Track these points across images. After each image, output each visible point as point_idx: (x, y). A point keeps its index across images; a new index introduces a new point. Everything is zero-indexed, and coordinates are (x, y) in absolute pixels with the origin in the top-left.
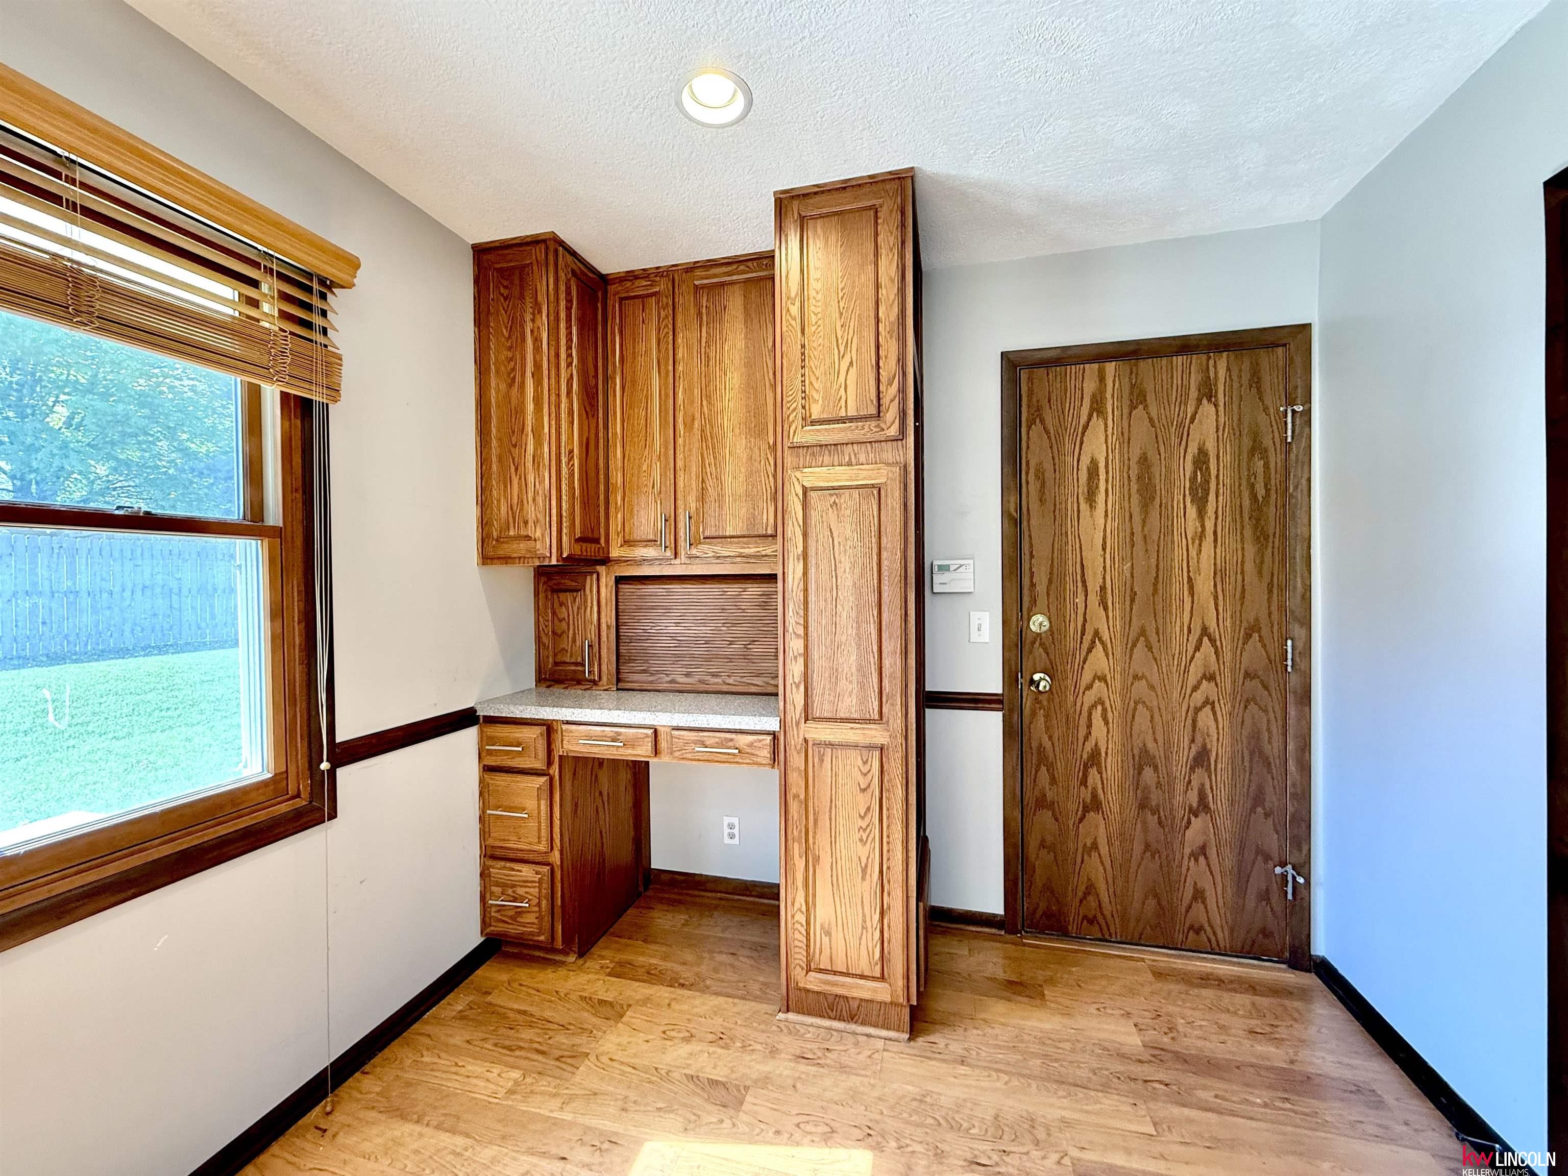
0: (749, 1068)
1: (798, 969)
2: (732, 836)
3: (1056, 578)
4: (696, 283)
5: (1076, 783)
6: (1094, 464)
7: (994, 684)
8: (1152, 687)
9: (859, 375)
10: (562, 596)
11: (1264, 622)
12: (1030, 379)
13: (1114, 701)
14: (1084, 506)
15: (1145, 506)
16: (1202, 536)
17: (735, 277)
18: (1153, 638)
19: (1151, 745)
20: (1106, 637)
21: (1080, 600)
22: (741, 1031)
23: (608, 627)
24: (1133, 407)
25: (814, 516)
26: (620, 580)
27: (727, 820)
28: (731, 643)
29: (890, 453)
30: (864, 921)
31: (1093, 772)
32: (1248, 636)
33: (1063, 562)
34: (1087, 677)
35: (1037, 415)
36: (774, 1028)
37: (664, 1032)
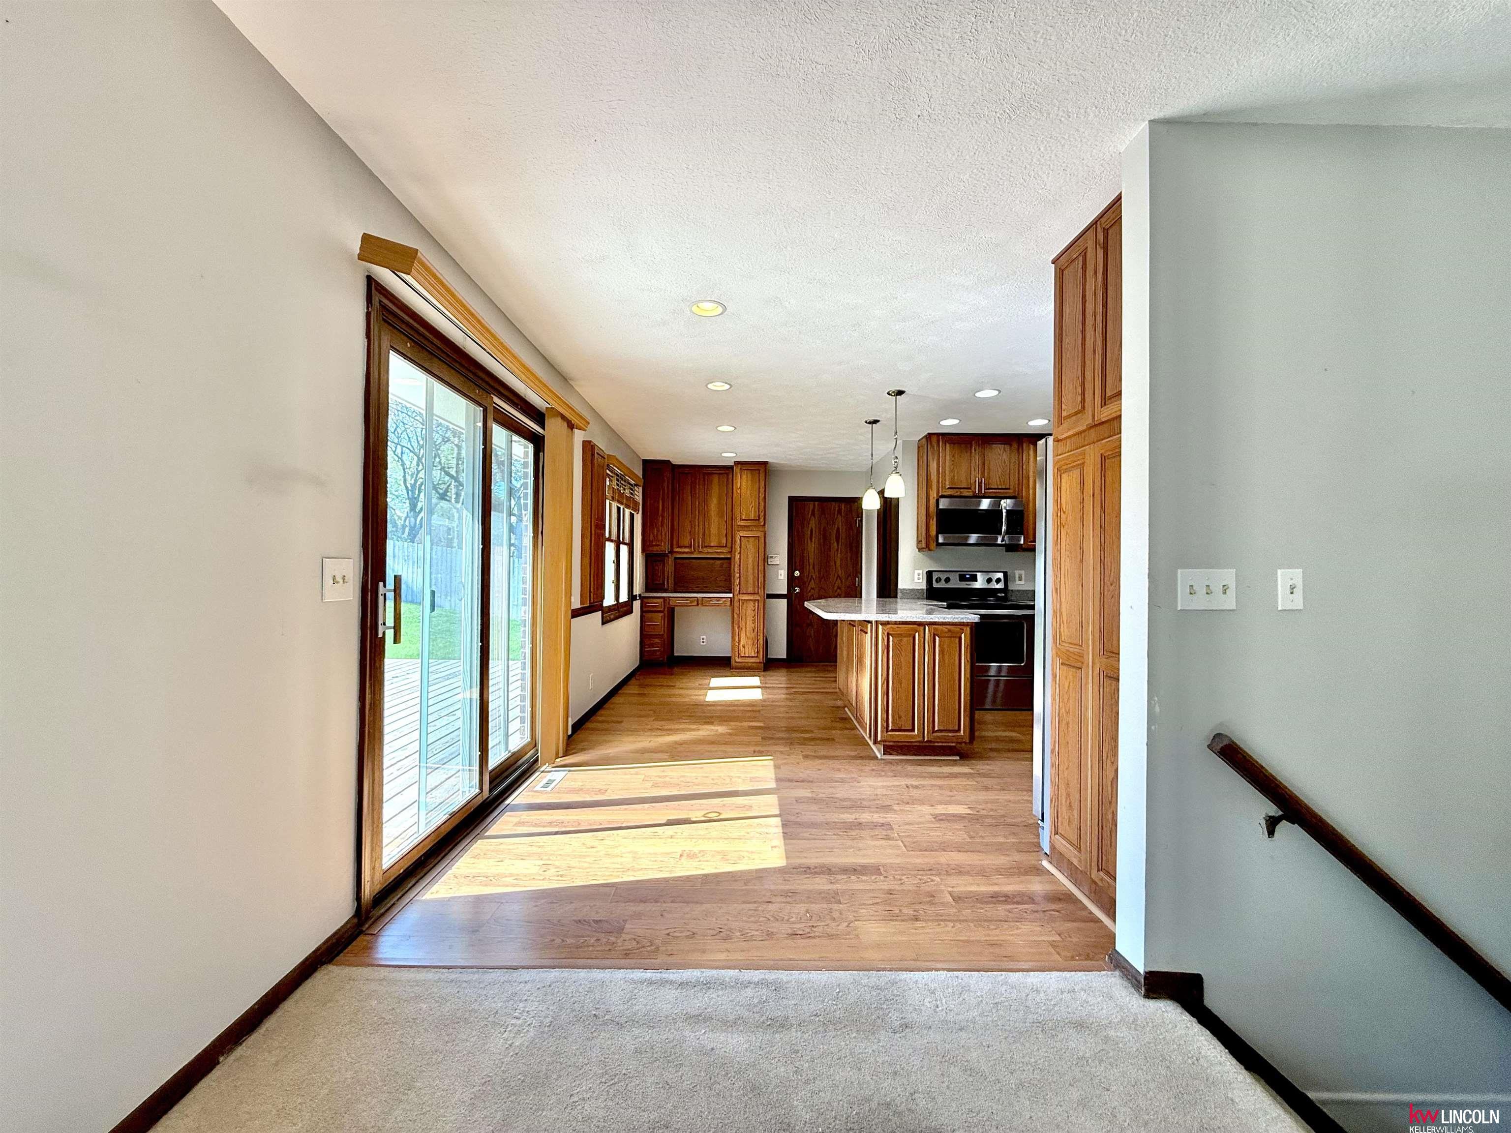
1: (736, 657)
2: (703, 642)
3: (802, 561)
4: (704, 471)
6: (812, 529)
7: (784, 591)
9: (755, 509)
10: (658, 563)
11: (852, 574)
12: (796, 505)
14: (809, 541)
15: (824, 542)
16: (838, 550)
17: (715, 471)
18: (826, 578)
20: (814, 578)
21: (808, 567)
23: (671, 573)
24: (822, 515)
25: (743, 543)
26: (675, 558)
28: (711, 577)
29: (761, 529)
30: (753, 643)
32: (848, 577)
33: (804, 555)
34: (809, 588)
35: (797, 515)
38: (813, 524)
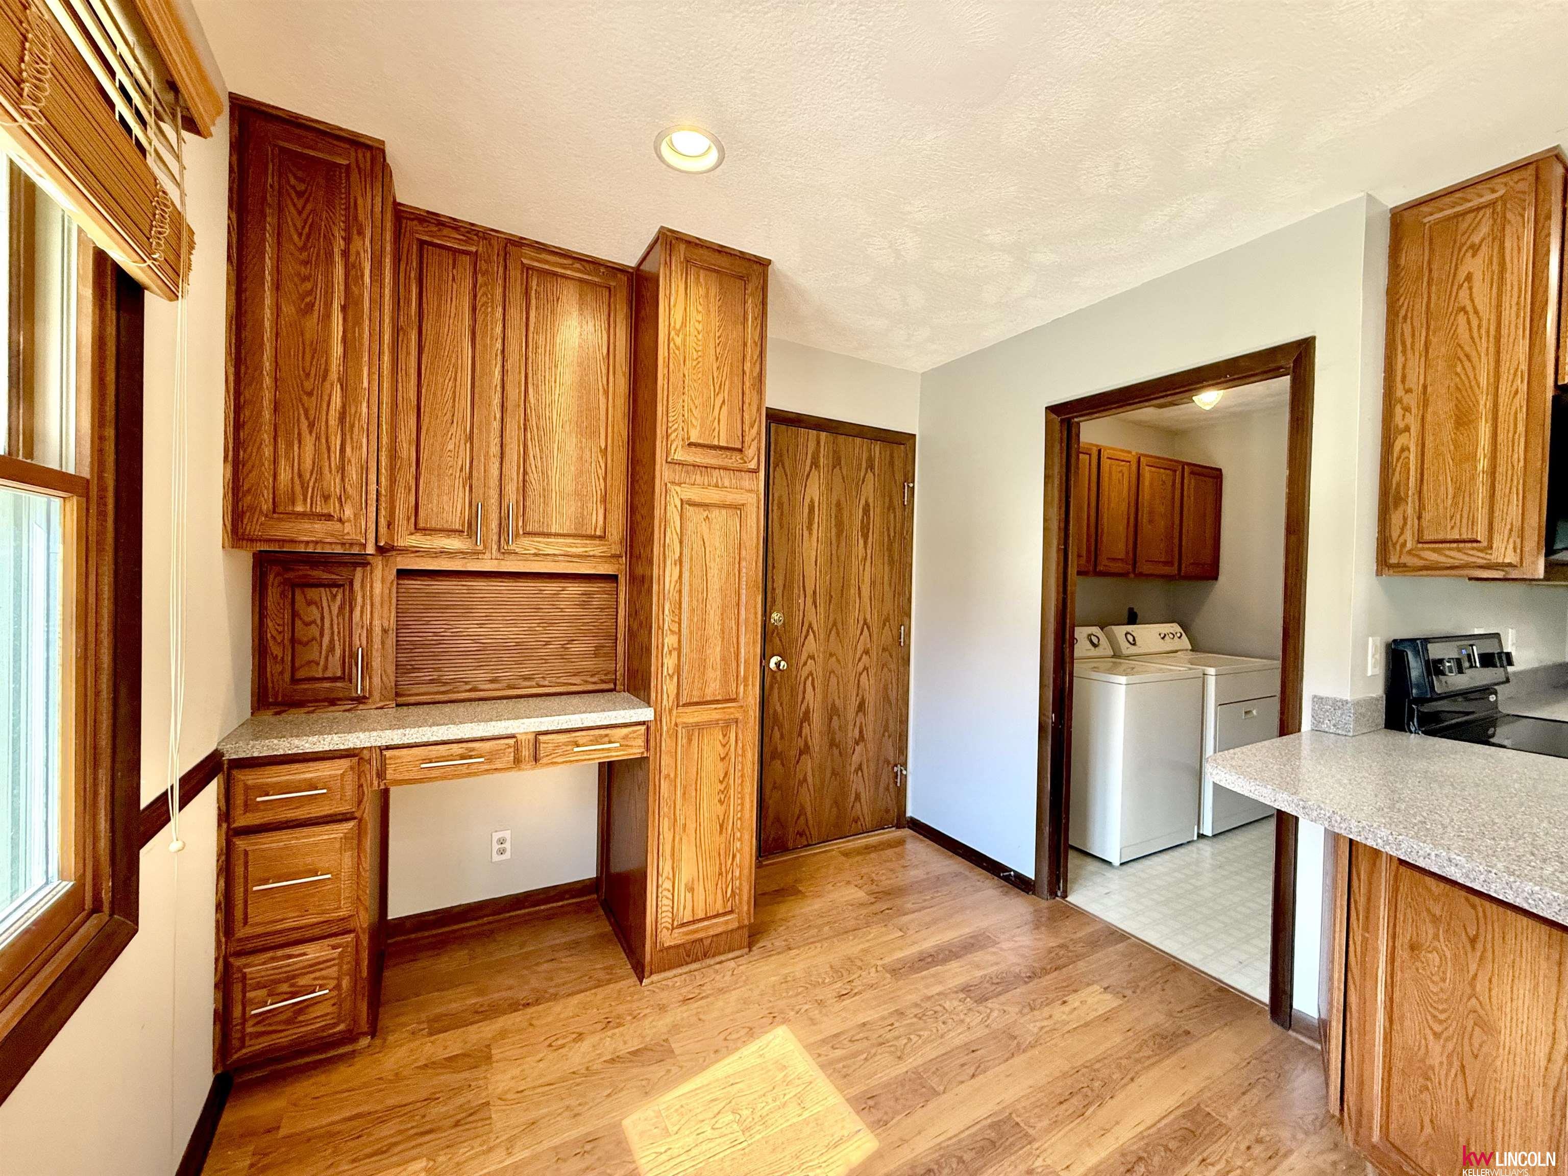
0: (655, 1027)
1: (665, 930)
2: (502, 852)
3: (788, 586)
4: (525, 261)
5: (795, 735)
6: (812, 501)
8: (838, 661)
9: (730, 413)
10: (312, 593)
11: (891, 617)
12: (776, 432)
13: (819, 673)
14: (806, 533)
15: (839, 535)
16: (865, 559)
17: (569, 272)
18: (840, 626)
19: (837, 702)
20: (815, 628)
21: (801, 601)
22: (622, 1009)
23: (385, 631)
24: (834, 467)
25: (690, 526)
26: (403, 574)
27: (496, 836)
28: (548, 643)
29: (746, 481)
30: (720, 869)
31: (805, 724)
32: (884, 624)
33: (793, 572)
34: (804, 657)
35: (780, 462)
36: (647, 993)
37: (550, 1045)
38: (814, 490)
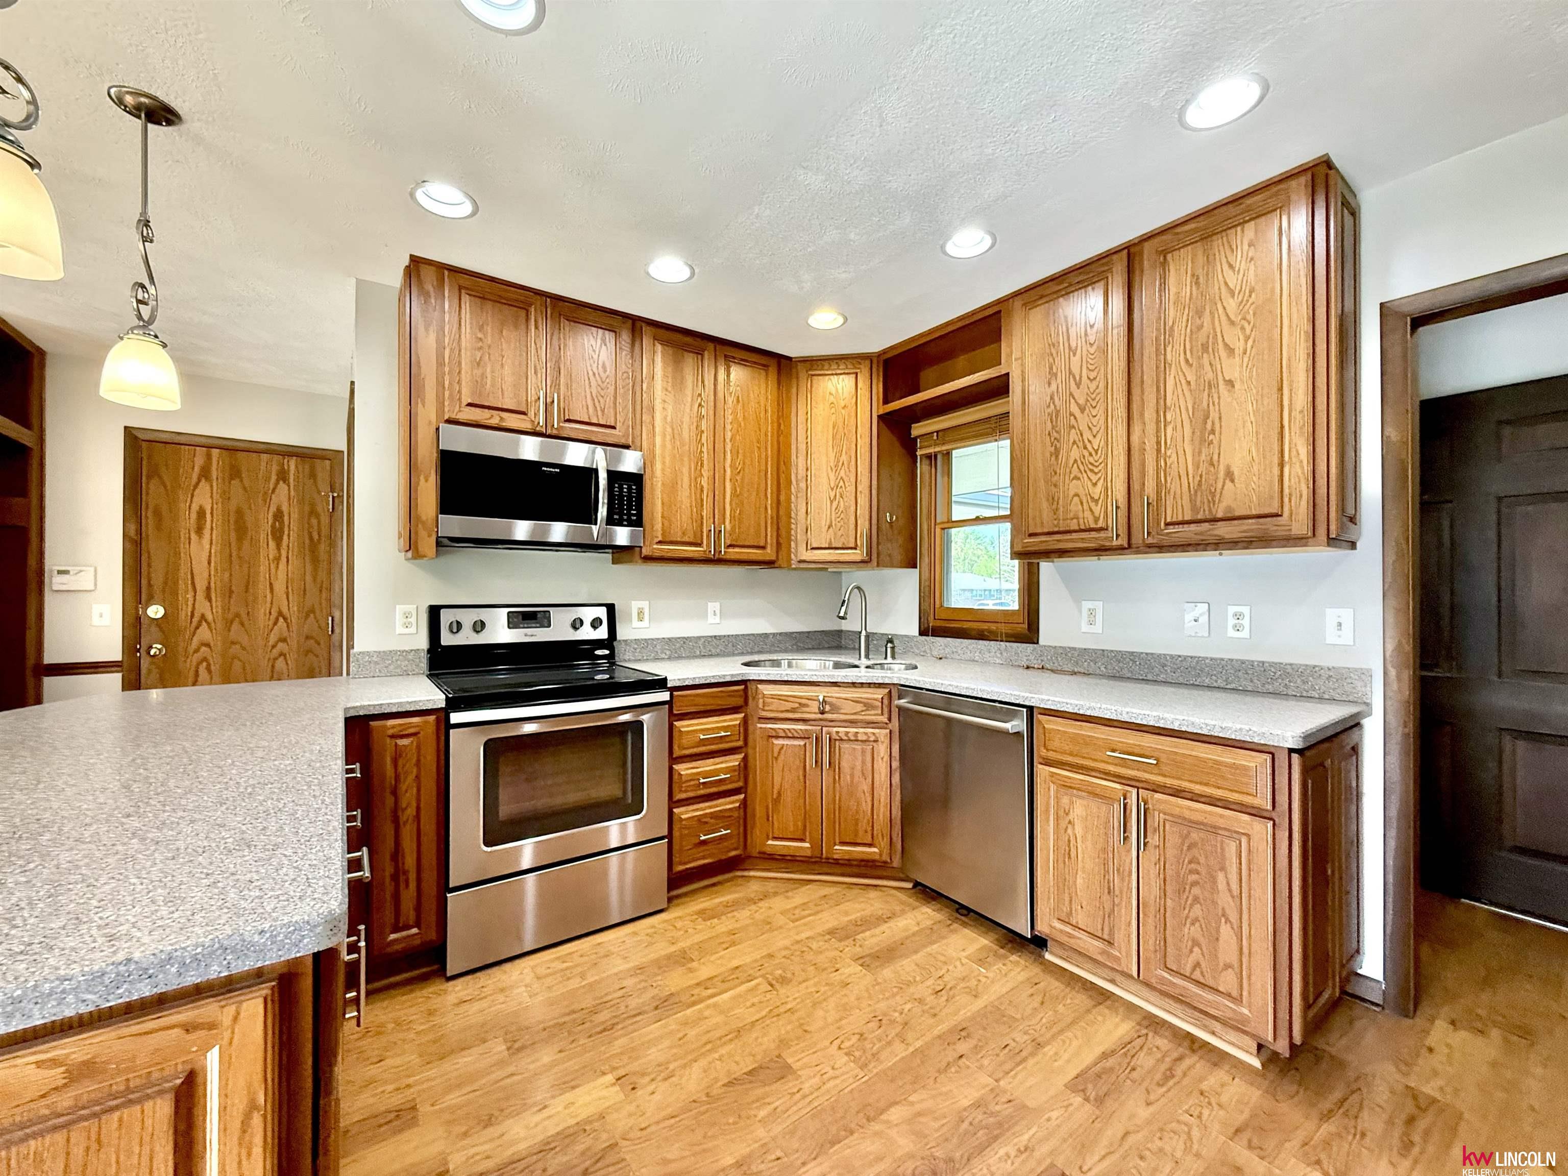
3: (170, 583)
7: (114, 655)
8: (243, 648)
12: (150, 448)
13: (217, 657)
14: (194, 536)
15: (240, 539)
18: (245, 619)
20: (210, 617)
21: (190, 596)
32: (307, 616)
35: (154, 473)
38: (204, 497)
